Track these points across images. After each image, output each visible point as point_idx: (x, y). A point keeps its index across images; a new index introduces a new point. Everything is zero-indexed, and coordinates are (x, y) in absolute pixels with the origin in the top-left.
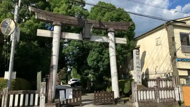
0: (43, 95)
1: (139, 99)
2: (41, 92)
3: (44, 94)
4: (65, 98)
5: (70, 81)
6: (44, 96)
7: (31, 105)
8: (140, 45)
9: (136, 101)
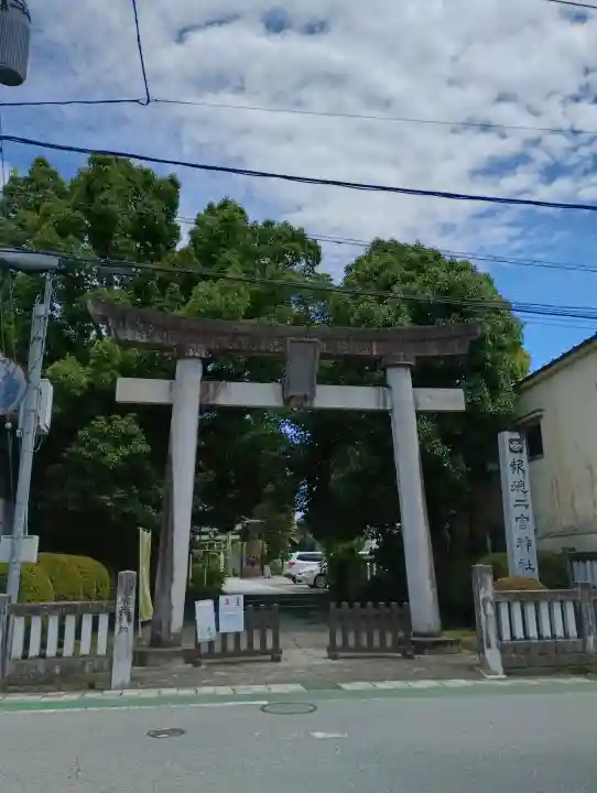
0: (125, 618)
1: (506, 636)
2: (119, 606)
3: (128, 614)
4: (218, 629)
5: (292, 560)
6: (129, 620)
7: (83, 656)
8: (541, 410)
9: (489, 646)
